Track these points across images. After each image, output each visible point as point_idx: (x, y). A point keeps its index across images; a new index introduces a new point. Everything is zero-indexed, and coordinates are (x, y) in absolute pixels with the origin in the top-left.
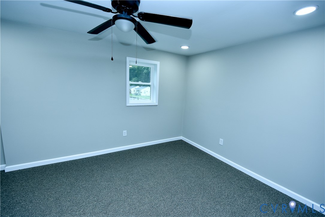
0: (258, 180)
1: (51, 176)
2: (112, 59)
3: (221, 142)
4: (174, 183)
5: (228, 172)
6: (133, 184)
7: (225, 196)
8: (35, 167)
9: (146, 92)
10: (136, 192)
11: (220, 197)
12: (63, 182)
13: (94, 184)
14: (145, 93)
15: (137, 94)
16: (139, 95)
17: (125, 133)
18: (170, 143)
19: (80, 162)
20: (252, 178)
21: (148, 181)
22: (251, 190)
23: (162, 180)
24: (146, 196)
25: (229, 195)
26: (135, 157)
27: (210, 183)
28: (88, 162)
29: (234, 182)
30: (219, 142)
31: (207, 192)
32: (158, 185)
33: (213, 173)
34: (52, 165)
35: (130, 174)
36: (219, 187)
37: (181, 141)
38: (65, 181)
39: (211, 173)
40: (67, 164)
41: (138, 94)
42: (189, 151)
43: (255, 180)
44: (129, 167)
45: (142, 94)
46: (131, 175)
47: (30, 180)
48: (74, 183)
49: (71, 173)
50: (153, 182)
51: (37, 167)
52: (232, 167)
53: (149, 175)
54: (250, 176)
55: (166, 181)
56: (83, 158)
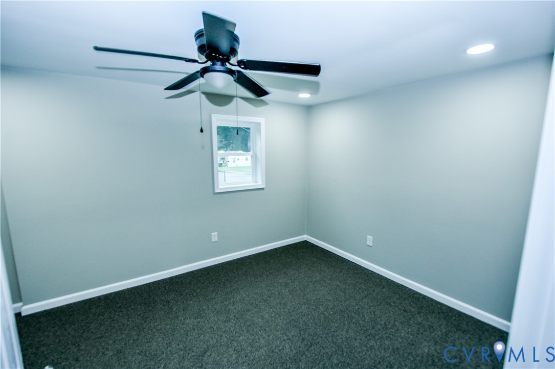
0: (429, 298)
1: (101, 317)
2: (202, 131)
3: (370, 240)
4: (302, 312)
5: (384, 287)
6: (237, 318)
7: (381, 325)
8: (71, 304)
9: (236, 160)
10: (243, 331)
11: (373, 328)
12: (124, 325)
13: (174, 323)
14: (234, 161)
15: (221, 164)
16: (225, 166)
17: (215, 236)
18: (288, 247)
19: (145, 290)
20: (420, 294)
21: (260, 312)
22: (419, 313)
23: (282, 309)
24: (261, 335)
25: (387, 323)
26: (234, 274)
27: (357, 307)
28: (159, 289)
29: (394, 302)
30: (366, 241)
31: (354, 320)
32: (277, 316)
33: (360, 291)
34: (99, 298)
35: (230, 304)
36: (371, 312)
37: (305, 244)
38: (126, 322)
39: (358, 292)
40: (124, 294)
41: (223, 165)
42: (320, 259)
43: (424, 297)
44: (227, 292)
45: (231, 164)
46: (232, 305)
47: (67, 326)
48: (142, 324)
49: (134, 309)
50: (268, 313)
51: (75, 303)
52: (389, 279)
53: (260, 302)
54: (417, 292)
55: (289, 309)
56: (149, 283)
